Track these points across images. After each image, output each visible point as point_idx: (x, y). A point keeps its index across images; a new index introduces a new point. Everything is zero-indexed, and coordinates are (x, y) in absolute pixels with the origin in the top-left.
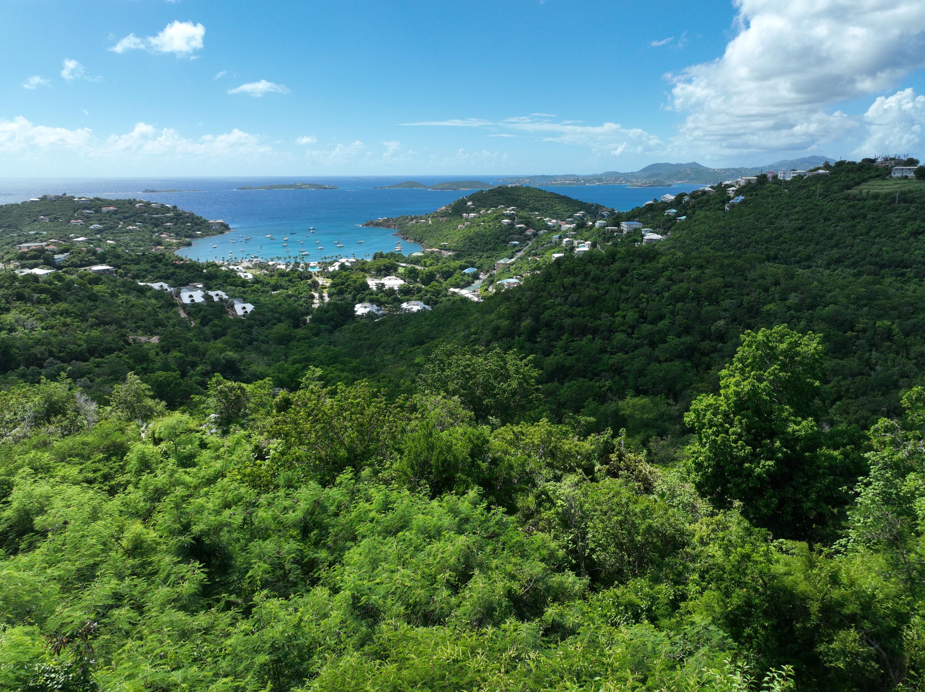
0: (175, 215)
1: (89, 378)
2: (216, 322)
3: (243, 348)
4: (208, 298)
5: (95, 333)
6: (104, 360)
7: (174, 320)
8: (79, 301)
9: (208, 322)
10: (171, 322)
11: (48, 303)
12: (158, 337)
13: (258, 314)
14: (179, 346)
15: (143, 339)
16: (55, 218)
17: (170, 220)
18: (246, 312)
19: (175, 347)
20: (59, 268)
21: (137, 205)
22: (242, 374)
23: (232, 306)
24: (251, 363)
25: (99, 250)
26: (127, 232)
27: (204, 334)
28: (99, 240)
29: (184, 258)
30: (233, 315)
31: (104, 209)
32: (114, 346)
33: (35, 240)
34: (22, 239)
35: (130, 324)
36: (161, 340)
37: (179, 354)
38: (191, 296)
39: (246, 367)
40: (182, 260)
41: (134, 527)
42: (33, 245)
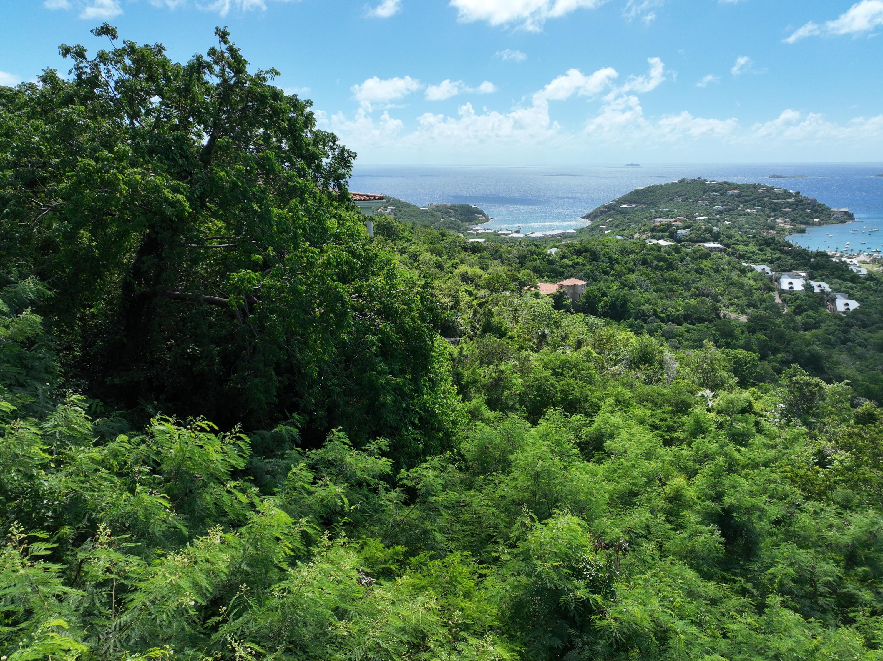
0: (796, 201)
1: (678, 340)
2: (811, 313)
3: (833, 346)
4: (808, 288)
5: (693, 302)
6: (695, 327)
7: (767, 304)
8: (687, 272)
9: (802, 312)
10: (764, 305)
11: (663, 270)
12: (748, 317)
13: (862, 313)
14: (765, 330)
15: (733, 315)
16: (687, 198)
17: (790, 205)
18: (848, 309)
19: (761, 330)
20: (679, 241)
21: (761, 190)
22: (825, 372)
23: (833, 300)
24: (839, 364)
25: (715, 229)
26: (745, 215)
27: (795, 323)
28: (718, 220)
29: (794, 244)
30: (831, 309)
31: (730, 192)
32: (706, 317)
33: (667, 216)
34: (658, 214)
35: (725, 300)
36: (749, 320)
37: (763, 337)
38: (791, 283)
39: (832, 366)
40: (791, 246)
41: (678, 480)
42: (664, 220)
